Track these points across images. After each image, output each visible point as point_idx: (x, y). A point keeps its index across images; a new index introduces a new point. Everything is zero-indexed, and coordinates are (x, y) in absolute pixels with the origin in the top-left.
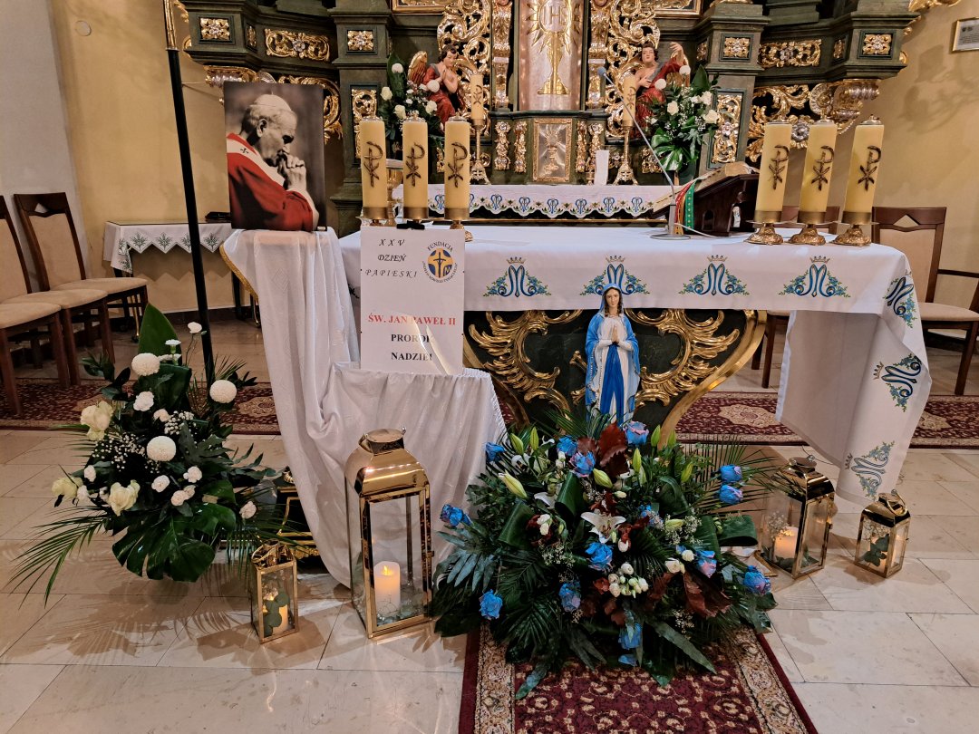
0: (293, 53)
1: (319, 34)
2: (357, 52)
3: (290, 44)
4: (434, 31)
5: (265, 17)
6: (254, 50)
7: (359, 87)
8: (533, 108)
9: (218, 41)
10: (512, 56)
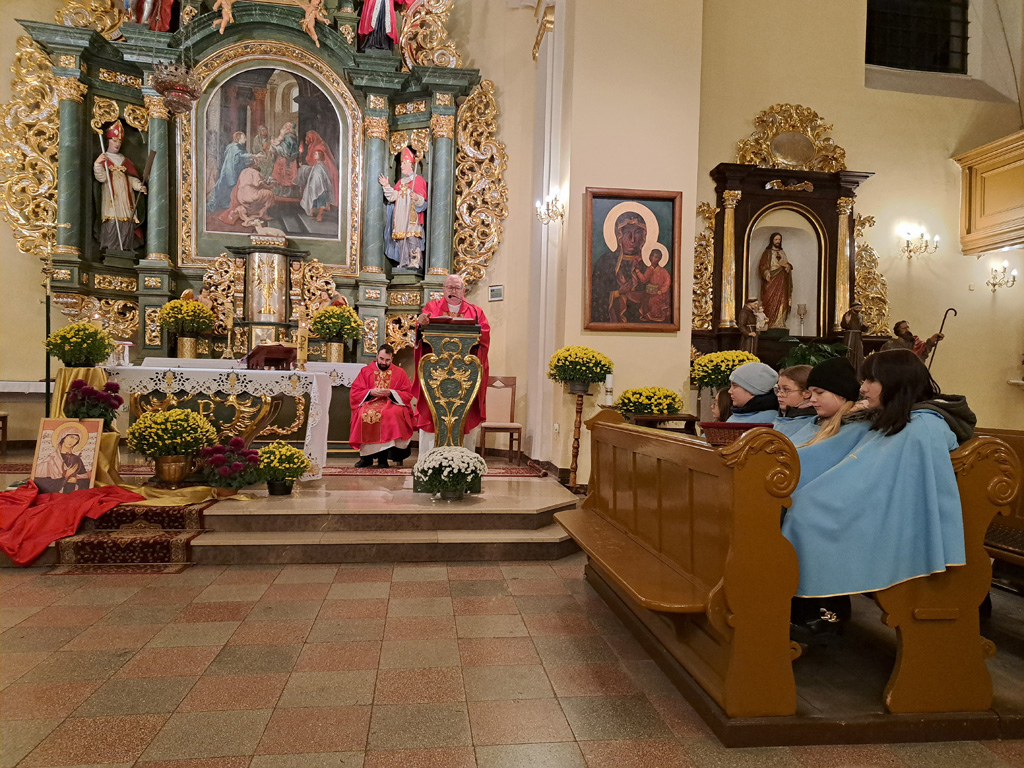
0: (112, 287)
1: (129, 277)
2: (150, 288)
3: (110, 283)
4: (201, 278)
5: (96, 268)
6: (86, 285)
7: (150, 306)
8: (256, 320)
9: (63, 281)
10: (245, 293)
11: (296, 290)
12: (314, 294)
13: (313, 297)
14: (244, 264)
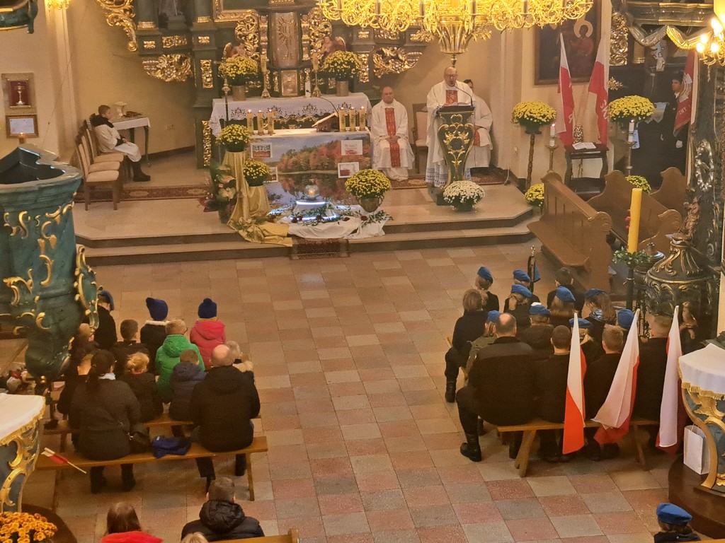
0: (173, 45)
1: (183, 35)
2: (203, 45)
3: (172, 42)
7: (204, 59)
10: (268, 42)
11: (305, 37)
12: (317, 37)
13: (317, 39)
14: (268, 19)
